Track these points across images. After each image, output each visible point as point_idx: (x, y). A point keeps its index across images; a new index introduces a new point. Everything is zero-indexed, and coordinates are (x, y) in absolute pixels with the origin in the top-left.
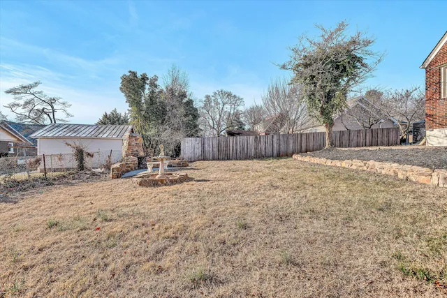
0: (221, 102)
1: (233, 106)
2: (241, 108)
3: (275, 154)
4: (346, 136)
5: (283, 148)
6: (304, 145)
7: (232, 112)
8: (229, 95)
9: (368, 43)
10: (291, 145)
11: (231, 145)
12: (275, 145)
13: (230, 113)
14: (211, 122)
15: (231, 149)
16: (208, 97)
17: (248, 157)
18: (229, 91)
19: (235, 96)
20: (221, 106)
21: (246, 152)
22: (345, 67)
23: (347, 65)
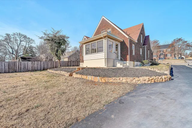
0: (19, 39)
1: (28, 43)
2: (33, 45)
3: (42, 69)
4: (70, 63)
5: (46, 67)
6: (54, 65)
7: (27, 46)
8: (25, 37)
9: (68, 37)
10: (49, 66)
11: (17, 65)
12: (42, 65)
13: (25, 47)
14: (11, 50)
15: (17, 67)
16: (8, 35)
17: (28, 71)
18: (25, 35)
19: (29, 38)
20: (19, 42)
21: (26, 68)
22: (61, 44)
23: (62, 43)
